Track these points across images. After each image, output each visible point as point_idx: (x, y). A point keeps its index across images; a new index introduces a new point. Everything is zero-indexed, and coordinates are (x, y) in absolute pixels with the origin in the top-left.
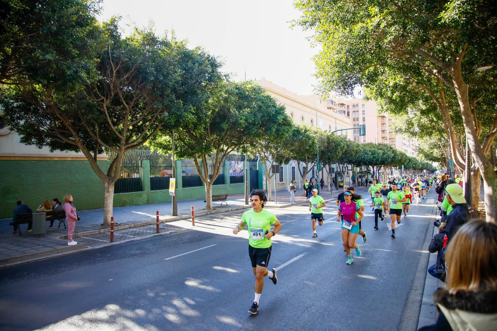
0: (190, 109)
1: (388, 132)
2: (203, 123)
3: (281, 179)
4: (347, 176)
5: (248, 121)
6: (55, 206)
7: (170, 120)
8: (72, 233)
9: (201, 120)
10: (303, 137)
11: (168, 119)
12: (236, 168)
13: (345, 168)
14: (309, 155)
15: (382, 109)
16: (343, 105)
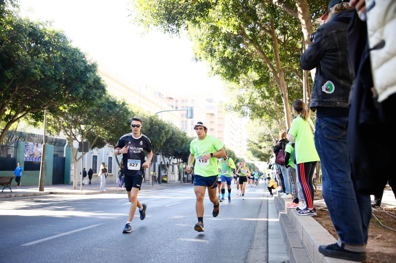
1: (216, 131)
4: (172, 173)
12: (34, 151)
13: (170, 160)
15: (212, 71)
16: (171, 98)
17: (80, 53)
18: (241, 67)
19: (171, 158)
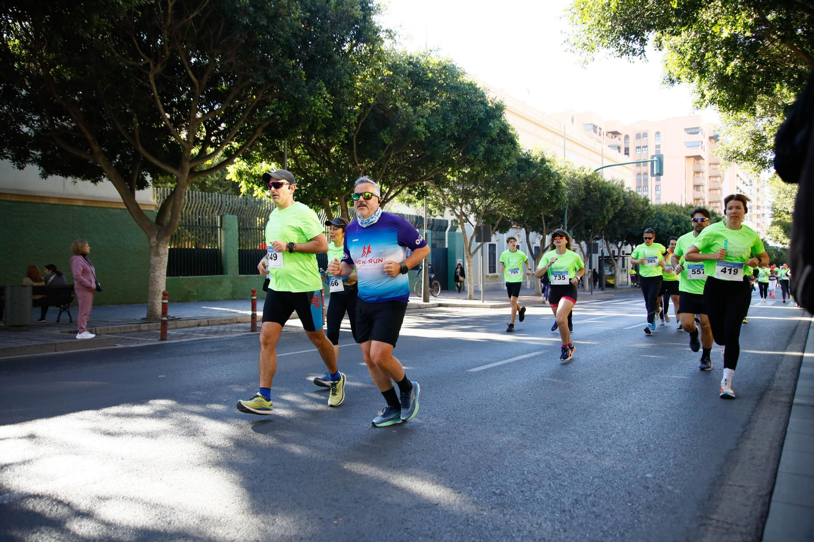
0: (320, 89)
1: (706, 188)
2: (343, 125)
3: (492, 269)
4: (622, 270)
5: (432, 129)
6: (49, 278)
7: (281, 110)
8: (85, 314)
9: (340, 117)
10: (538, 172)
11: (277, 108)
13: (619, 249)
14: (549, 212)
15: (702, 100)
16: (615, 134)
17: (476, 90)
18: (759, 85)
19: (622, 245)
